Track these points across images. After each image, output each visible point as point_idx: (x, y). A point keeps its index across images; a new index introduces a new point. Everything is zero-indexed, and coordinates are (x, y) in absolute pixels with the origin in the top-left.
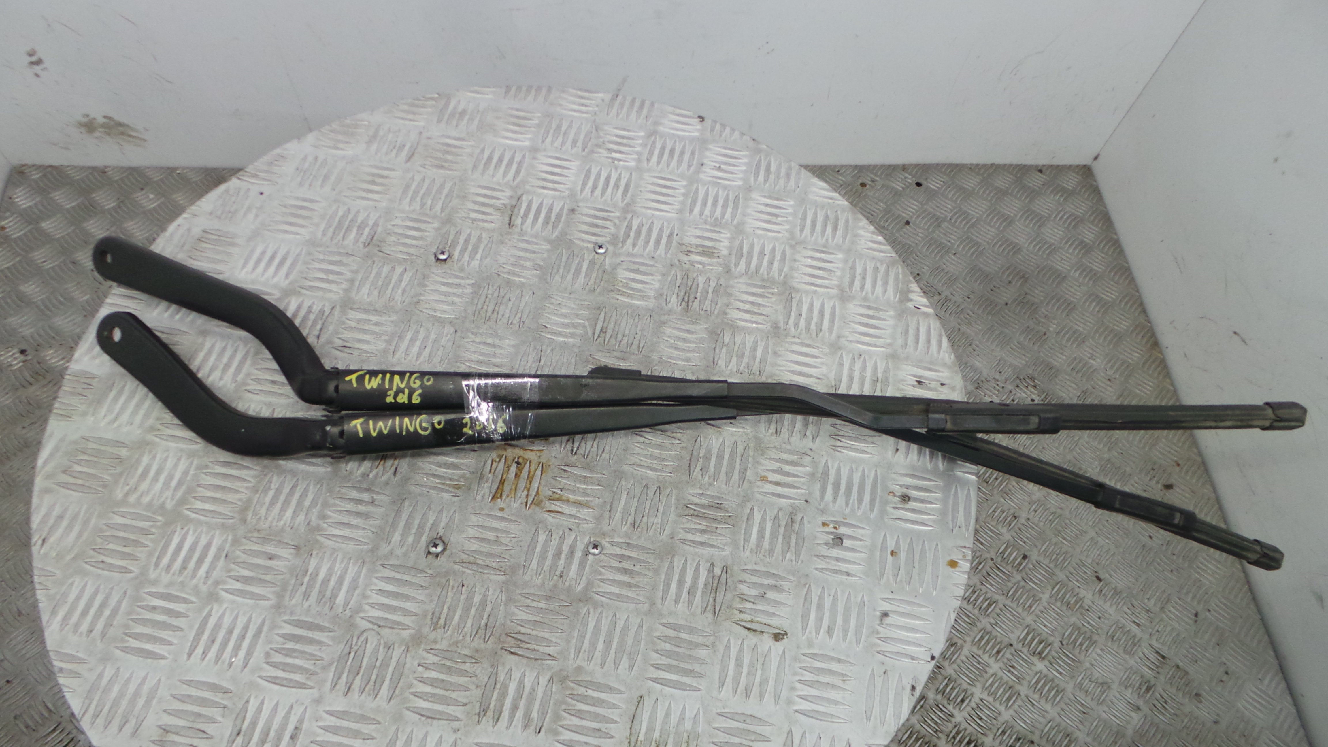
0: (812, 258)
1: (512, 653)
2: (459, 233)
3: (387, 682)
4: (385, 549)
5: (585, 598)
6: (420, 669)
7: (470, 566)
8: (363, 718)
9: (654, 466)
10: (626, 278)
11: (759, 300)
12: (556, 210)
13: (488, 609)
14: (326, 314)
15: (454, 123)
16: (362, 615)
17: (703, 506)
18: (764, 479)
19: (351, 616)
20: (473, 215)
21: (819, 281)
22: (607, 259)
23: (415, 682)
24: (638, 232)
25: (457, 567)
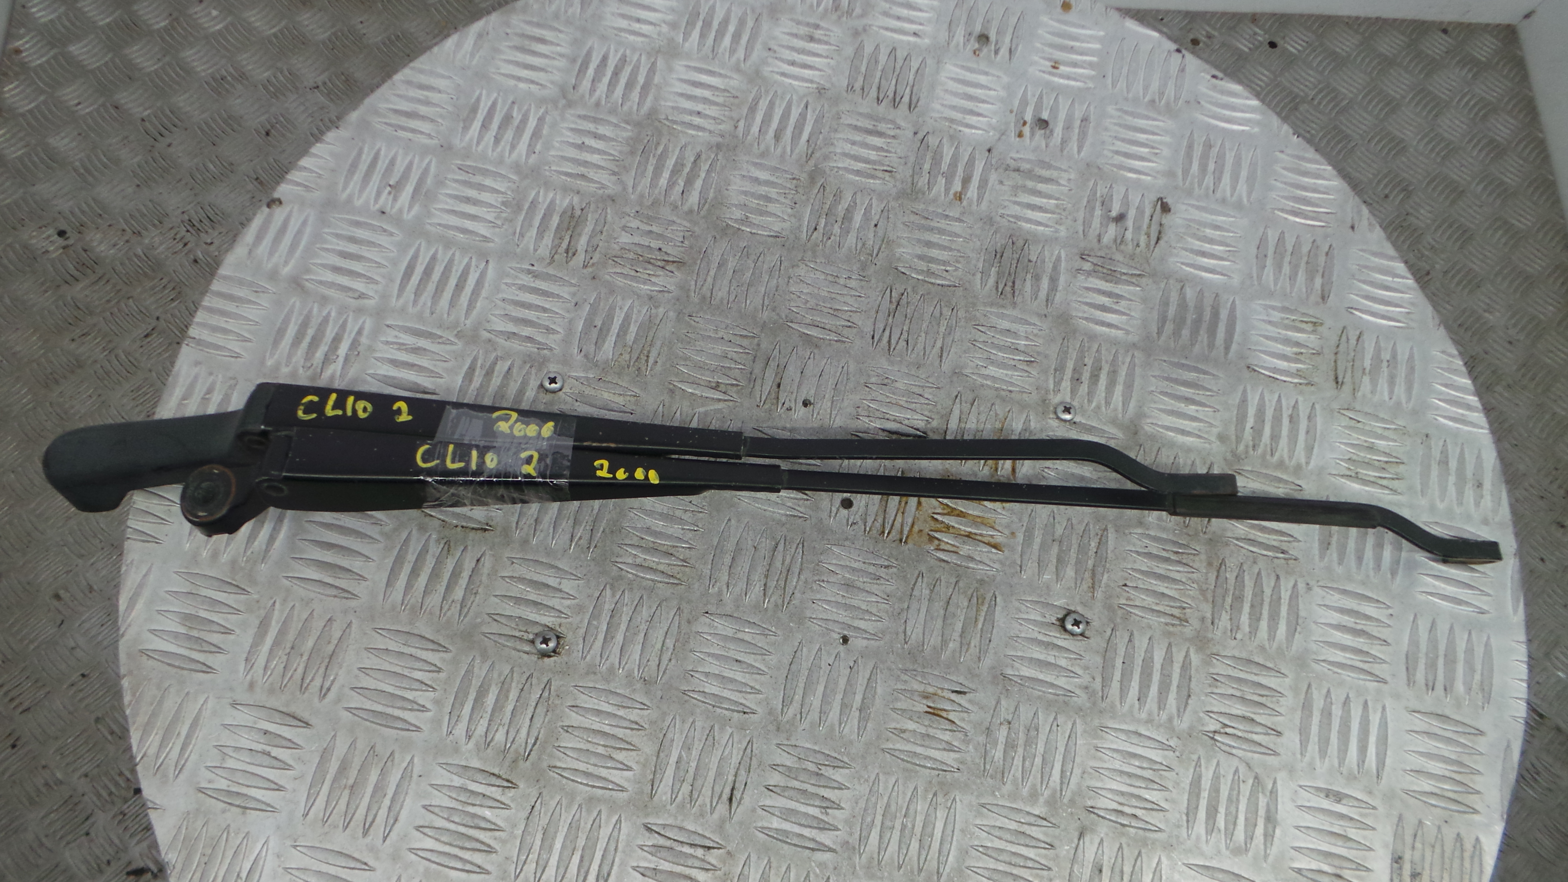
0: (594, 83)
2: (497, 617)
3: (1261, 680)
4: (1080, 698)
6: (1239, 636)
7: (1097, 576)
8: (1306, 707)
10: (616, 347)
11: (670, 163)
14: (660, 840)
15: (216, 637)
16: (1175, 722)
17: (999, 275)
18: (959, 197)
19: (1179, 738)
20: (459, 592)
21: (641, 79)
24: (522, 322)
25: (1099, 594)
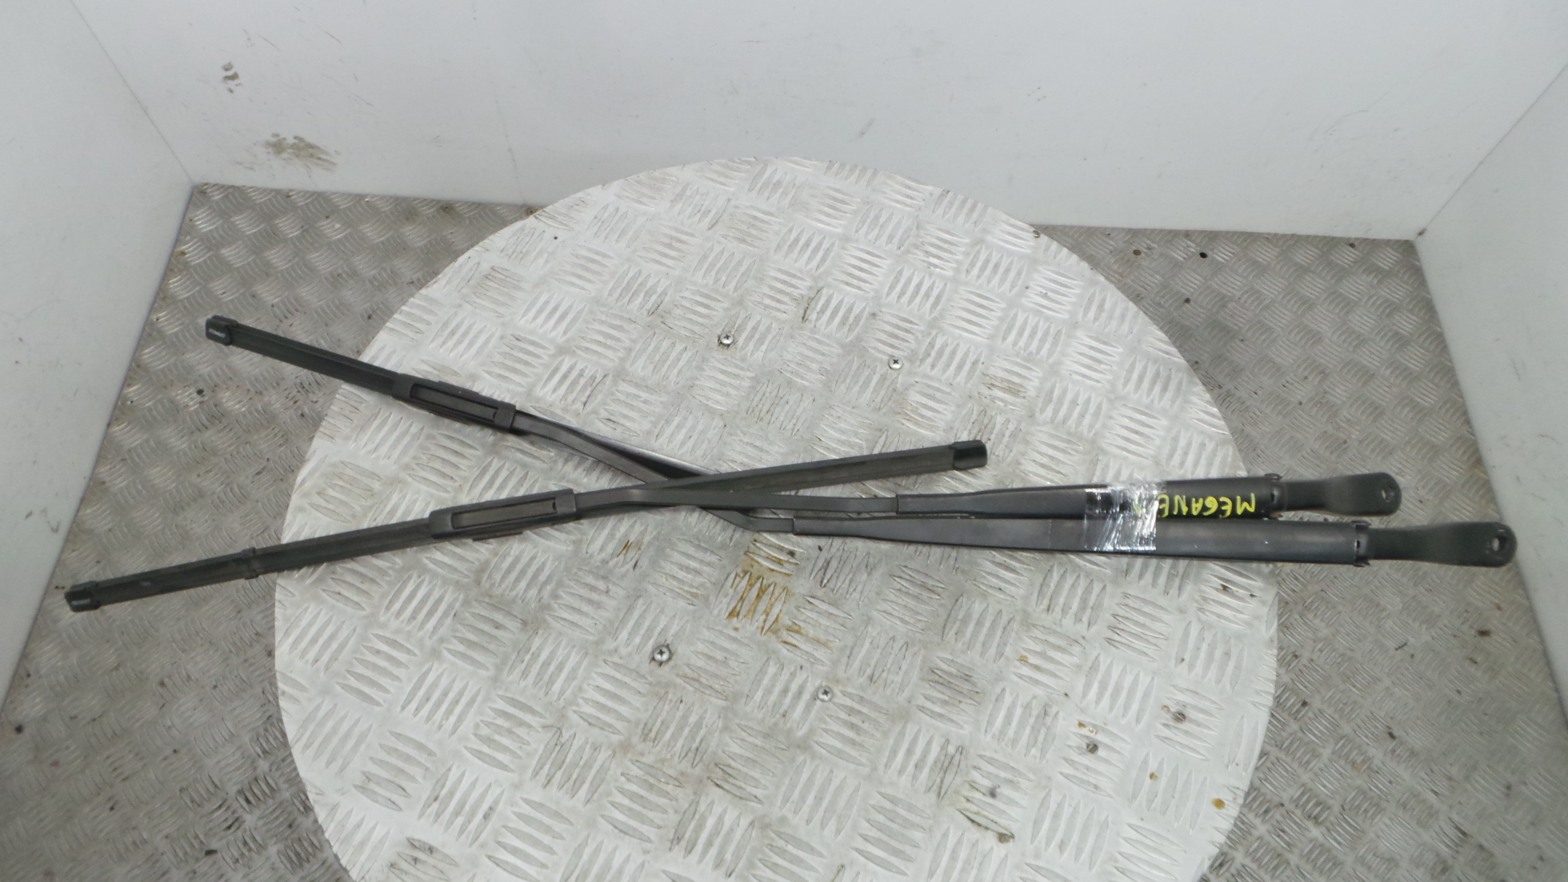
0: (1130, 418)
1: (718, 785)
2: (748, 318)
3: (586, 786)
4: (610, 645)
5: (804, 746)
6: (623, 779)
7: (692, 682)
8: (557, 815)
9: (907, 618)
10: (917, 403)
11: (1060, 456)
12: (856, 311)
13: (703, 732)
14: (597, 381)
15: (766, 194)
16: (575, 708)
17: (950, 674)
19: (564, 708)
20: (767, 301)
21: (1133, 447)
22: (900, 377)
23: (615, 791)
24: (940, 353)
25: (679, 681)
